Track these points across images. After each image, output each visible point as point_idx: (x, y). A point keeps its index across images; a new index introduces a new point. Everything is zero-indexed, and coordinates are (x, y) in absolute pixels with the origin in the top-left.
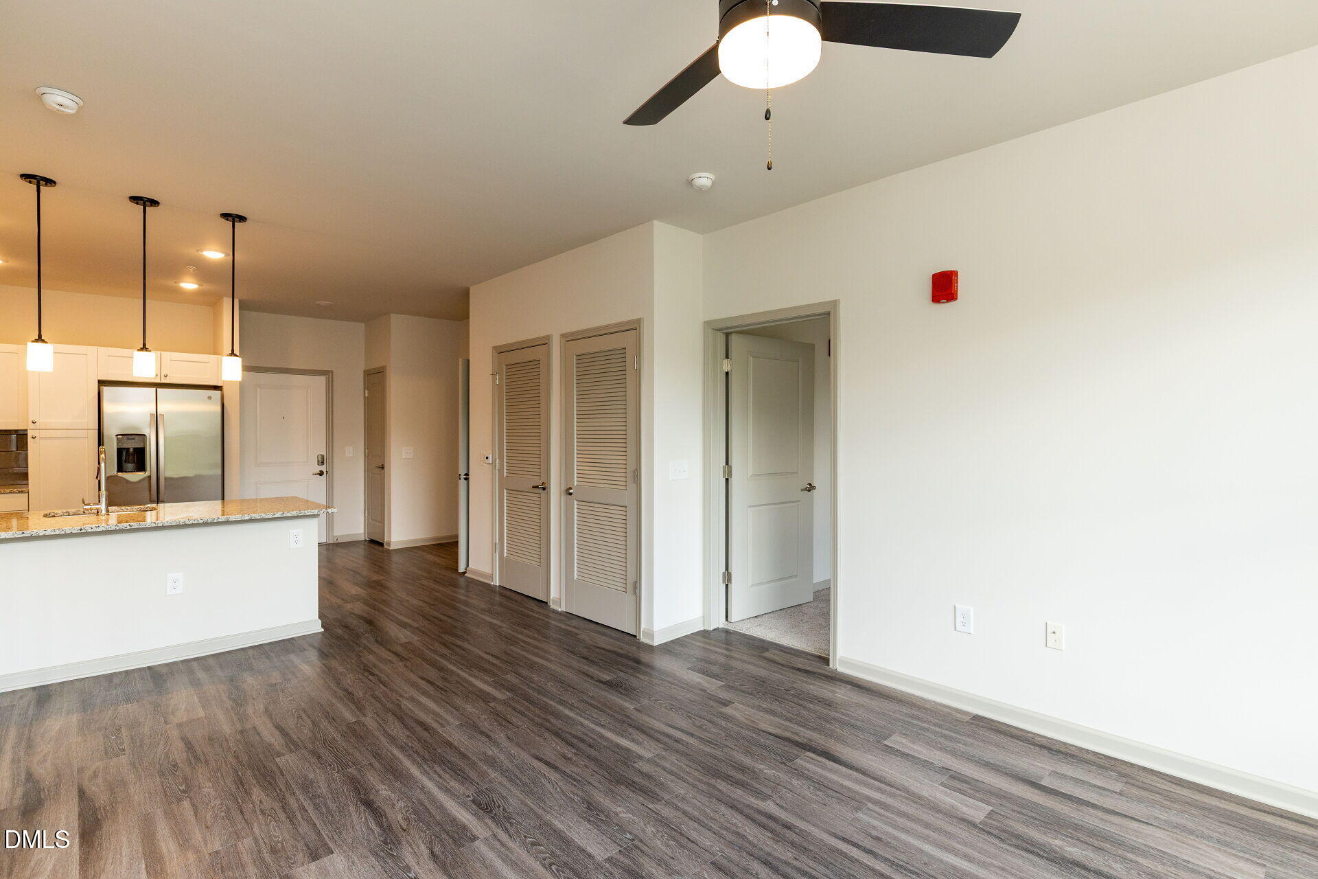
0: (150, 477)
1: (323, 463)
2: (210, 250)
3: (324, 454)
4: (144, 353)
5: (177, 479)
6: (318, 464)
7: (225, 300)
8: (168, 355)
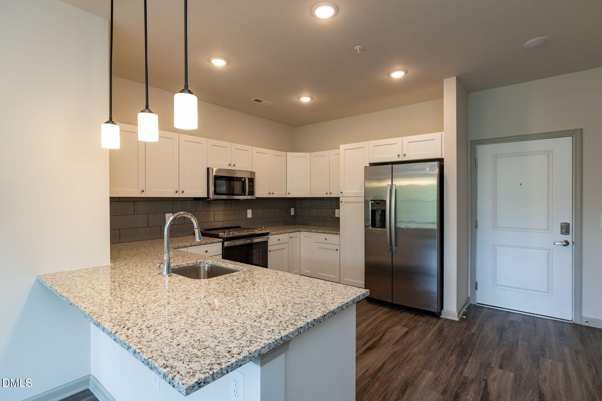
0: (386, 233)
1: (568, 233)
3: (570, 222)
6: (562, 233)
7: (445, 81)
8: (406, 139)
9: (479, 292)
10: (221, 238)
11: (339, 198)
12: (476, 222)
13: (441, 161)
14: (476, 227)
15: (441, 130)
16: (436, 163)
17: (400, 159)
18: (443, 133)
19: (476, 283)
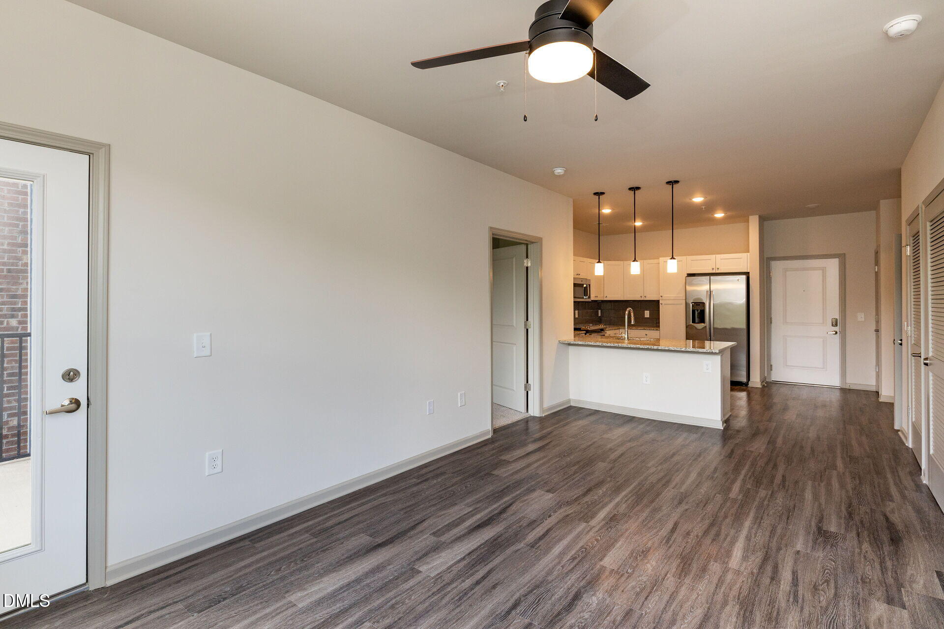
0: (706, 327)
1: (836, 325)
2: (697, 197)
3: (838, 318)
4: (635, 262)
5: (720, 329)
6: (833, 325)
7: (751, 218)
8: (719, 256)
9: (773, 372)
10: (584, 330)
11: (659, 300)
12: (771, 319)
13: (747, 274)
14: (771, 323)
15: (748, 251)
16: (744, 277)
17: (714, 271)
18: (748, 254)
19: (771, 366)
